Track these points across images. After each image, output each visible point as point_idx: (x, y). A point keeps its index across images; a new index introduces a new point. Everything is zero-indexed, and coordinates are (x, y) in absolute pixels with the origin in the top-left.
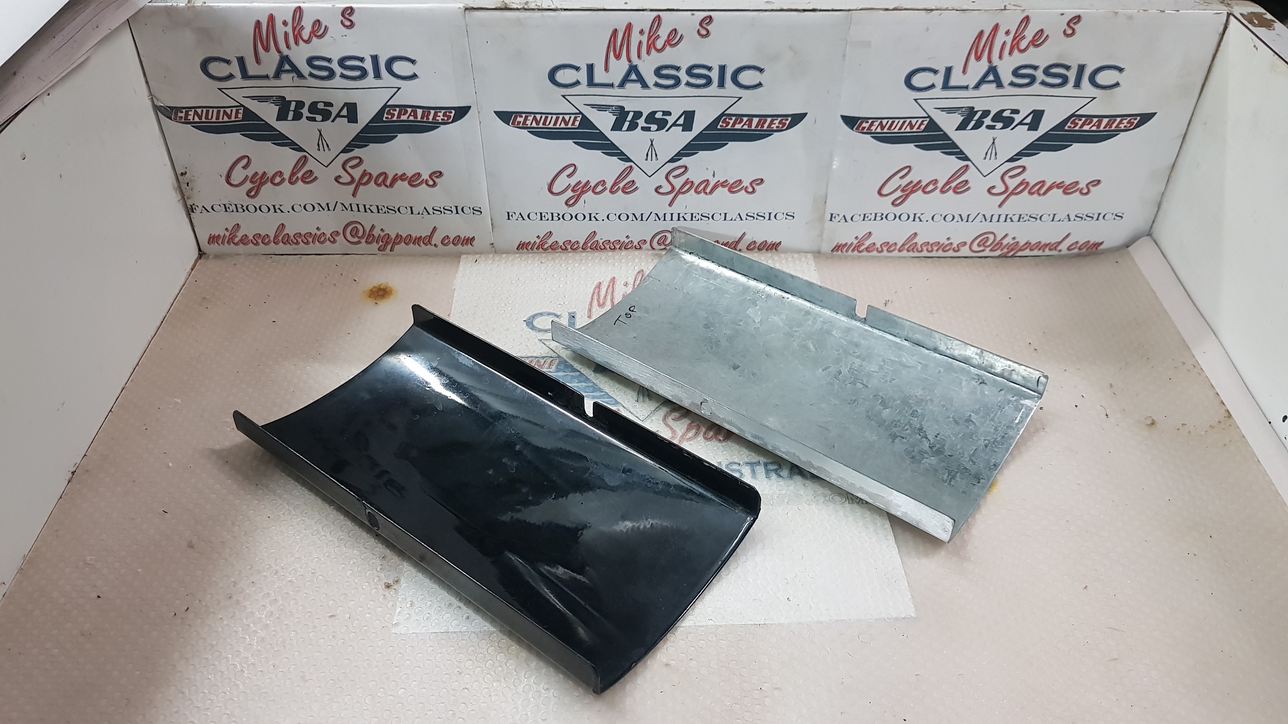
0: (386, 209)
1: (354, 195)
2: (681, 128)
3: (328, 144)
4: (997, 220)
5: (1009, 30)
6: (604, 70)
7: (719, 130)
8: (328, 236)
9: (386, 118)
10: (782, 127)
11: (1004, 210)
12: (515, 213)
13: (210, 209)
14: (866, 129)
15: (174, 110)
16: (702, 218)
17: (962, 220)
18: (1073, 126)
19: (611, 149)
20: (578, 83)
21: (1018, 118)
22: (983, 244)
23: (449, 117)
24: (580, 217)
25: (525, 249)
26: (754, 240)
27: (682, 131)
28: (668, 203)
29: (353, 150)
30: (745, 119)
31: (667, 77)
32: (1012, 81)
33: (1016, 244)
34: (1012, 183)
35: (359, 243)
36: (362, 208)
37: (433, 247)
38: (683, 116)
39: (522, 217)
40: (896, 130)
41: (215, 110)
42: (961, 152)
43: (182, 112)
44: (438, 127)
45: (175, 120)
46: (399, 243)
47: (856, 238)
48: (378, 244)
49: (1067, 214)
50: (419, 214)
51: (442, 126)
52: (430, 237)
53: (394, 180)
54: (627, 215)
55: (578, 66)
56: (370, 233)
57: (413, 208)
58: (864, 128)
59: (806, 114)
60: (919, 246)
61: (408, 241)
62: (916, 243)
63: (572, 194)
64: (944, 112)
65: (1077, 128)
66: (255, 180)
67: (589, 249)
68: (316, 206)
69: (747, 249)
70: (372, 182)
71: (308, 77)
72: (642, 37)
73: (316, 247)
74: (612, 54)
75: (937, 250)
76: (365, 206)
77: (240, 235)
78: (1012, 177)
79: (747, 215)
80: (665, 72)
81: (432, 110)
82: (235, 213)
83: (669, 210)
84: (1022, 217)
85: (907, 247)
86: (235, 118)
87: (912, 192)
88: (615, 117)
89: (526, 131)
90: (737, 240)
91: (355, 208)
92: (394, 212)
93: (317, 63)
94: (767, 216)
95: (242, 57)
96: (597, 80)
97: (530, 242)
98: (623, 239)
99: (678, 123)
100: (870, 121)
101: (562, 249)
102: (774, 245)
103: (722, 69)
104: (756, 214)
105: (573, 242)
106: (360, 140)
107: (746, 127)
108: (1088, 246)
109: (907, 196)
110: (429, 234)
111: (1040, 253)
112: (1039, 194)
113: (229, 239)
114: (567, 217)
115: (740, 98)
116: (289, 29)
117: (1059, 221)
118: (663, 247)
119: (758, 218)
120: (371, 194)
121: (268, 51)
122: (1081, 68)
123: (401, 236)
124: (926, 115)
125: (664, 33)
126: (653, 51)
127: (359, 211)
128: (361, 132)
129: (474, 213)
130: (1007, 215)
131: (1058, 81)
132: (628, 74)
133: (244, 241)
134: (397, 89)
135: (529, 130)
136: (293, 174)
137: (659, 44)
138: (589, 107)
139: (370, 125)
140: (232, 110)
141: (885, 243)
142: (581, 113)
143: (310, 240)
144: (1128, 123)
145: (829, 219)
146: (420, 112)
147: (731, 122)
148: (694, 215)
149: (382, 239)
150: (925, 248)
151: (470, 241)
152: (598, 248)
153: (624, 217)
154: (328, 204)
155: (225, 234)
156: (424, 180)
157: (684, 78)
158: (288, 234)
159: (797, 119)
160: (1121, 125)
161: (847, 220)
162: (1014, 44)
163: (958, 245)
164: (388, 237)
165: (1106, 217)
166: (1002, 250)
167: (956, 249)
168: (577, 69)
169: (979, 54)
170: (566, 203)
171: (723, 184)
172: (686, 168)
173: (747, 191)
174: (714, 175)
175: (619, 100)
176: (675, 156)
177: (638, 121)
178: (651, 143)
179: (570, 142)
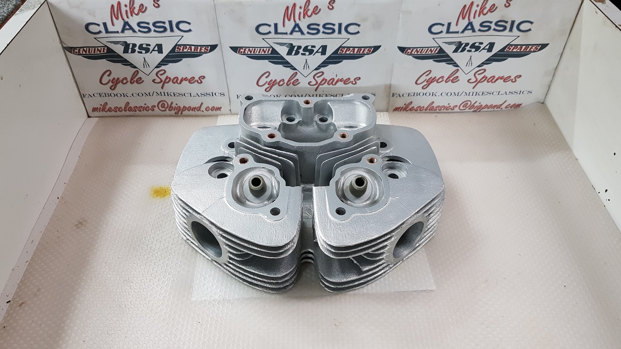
0: (178, 94)
1: (162, 88)
2: (320, 54)
3: (149, 64)
4: (472, 94)
5: (478, 5)
6: (282, 26)
7: (339, 54)
8: (150, 107)
9: (177, 51)
10: (369, 52)
11: (475, 90)
12: (241, 95)
13: (92, 96)
14: (410, 52)
15: (73, 49)
16: (331, 96)
17: (455, 95)
18: (508, 50)
19: (286, 64)
20: (270, 32)
21: (482, 46)
22: (465, 106)
23: (207, 50)
24: (272, 96)
27: (321, 55)
28: (315, 90)
29: (161, 67)
30: (351, 49)
31: (313, 29)
32: (480, 29)
33: (480, 106)
34: (479, 77)
35: (165, 110)
36: (166, 94)
37: (202, 112)
38: (321, 48)
40: (424, 53)
41: (93, 48)
42: (455, 63)
43: (77, 50)
44: (202, 55)
45: (74, 53)
46: (185, 110)
47: (405, 104)
48: (175, 111)
49: (505, 91)
50: (194, 96)
51: (204, 54)
52: (200, 108)
53: (182, 81)
54: (295, 95)
55: (270, 24)
56: (171, 106)
57: (191, 94)
58: (408, 52)
59: (380, 46)
60: (435, 108)
61: (189, 109)
62: (433, 107)
63: (268, 86)
64: (447, 45)
65: (510, 51)
66: (114, 81)
68: (144, 94)
70: (171, 82)
71: (138, 32)
72: (301, 10)
73: (145, 112)
74: (286, 18)
75: (443, 109)
76: (168, 93)
77: (107, 107)
78: (479, 74)
80: (312, 27)
81: (199, 46)
82: (105, 97)
83: (315, 93)
84: (484, 93)
85: (429, 108)
86: (103, 52)
87: (432, 82)
88: (288, 49)
89: (245, 56)
91: (163, 94)
92: (182, 96)
93: (142, 25)
95: (105, 22)
96: (279, 31)
99: (319, 51)
100: (412, 49)
103: (340, 25)
106: (164, 62)
107: (352, 53)
108: (515, 106)
109: (429, 84)
110: (199, 106)
111: (492, 110)
112: (492, 82)
113: (102, 109)
115: (349, 39)
116: (128, 9)
117: (502, 94)
120: (170, 87)
121: (118, 20)
122: (513, 22)
123: (186, 107)
124: (438, 46)
125: (311, 8)
126: (306, 17)
127: (165, 95)
128: (165, 57)
129: (221, 96)
130: (477, 92)
131: (501, 28)
132: (294, 28)
133: (110, 110)
134: (181, 37)
135: (247, 55)
136: (132, 79)
137: (309, 13)
138: (275, 44)
139: (169, 54)
140: (101, 48)
141: (418, 106)
142: (272, 47)
143: (142, 109)
144: (535, 48)
145: (392, 95)
146: (193, 48)
147: (345, 50)
148: (327, 95)
149: (177, 109)
150: (438, 109)
151: (219, 109)
153: (293, 97)
154: (149, 93)
155: (100, 107)
156: (196, 81)
157: (322, 29)
158: (131, 107)
159: (376, 48)
160: (531, 49)
161: (401, 96)
162: (481, 11)
163: (453, 107)
164: (179, 108)
165: (524, 93)
166: (474, 109)
167: (453, 109)
168: (269, 26)
169: (464, 16)
170: (265, 90)
171: (341, 80)
172: (323, 73)
173: (352, 83)
174: (336, 76)
175: (290, 41)
176: (318, 67)
177: (300, 51)
178: (306, 61)
179: (267, 61)
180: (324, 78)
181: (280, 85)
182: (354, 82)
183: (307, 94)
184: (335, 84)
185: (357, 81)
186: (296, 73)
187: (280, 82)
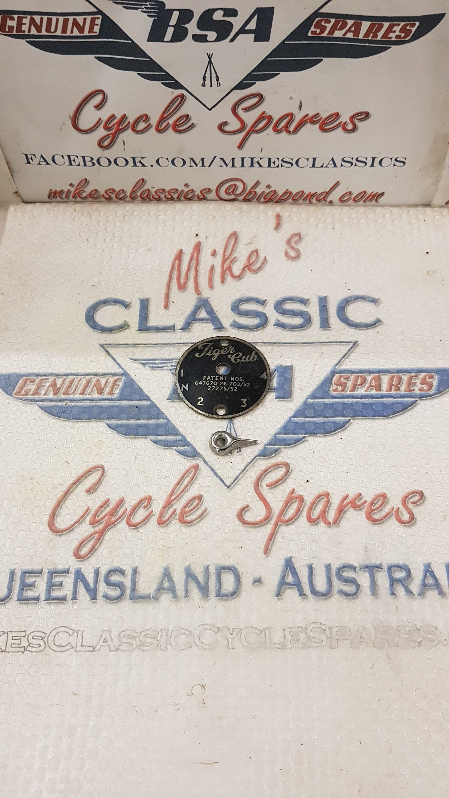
2: (253, 36)
7: (311, 39)
10: (406, 36)
12: (34, 155)
16: (283, 164)
19: (151, 70)
24: (121, 162)
25: (59, 199)
26: (349, 190)
27: (256, 40)
28: (237, 145)
30: (350, 22)
38: (256, 16)
39: (45, 161)
54: (183, 160)
59: (443, 16)
63: (105, 132)
67: (140, 200)
79: (343, 160)
83: (239, 154)
88: (153, 19)
89: (23, 42)
90: (327, 190)
94: (369, 162)
97: (62, 190)
98: (181, 188)
99: (247, 28)
101: (104, 198)
105: (118, 191)
107: (350, 35)
114: (104, 162)
118: (232, 197)
119: (358, 163)
135: (28, 40)
142: (100, 12)
147: (329, 26)
148: (272, 161)
152: (151, 198)
153: (179, 162)
159: (430, 23)
170: (100, 144)
171: (314, 120)
172: (261, 97)
173: (345, 130)
174: (300, 107)
176: (246, 79)
177: (186, 26)
178: (208, 60)
179: (91, 59)
180: (265, 112)
181: (137, 132)
182: (350, 127)
183: (215, 157)
184: (296, 130)
185: (358, 124)
186: (183, 96)
187: (137, 121)
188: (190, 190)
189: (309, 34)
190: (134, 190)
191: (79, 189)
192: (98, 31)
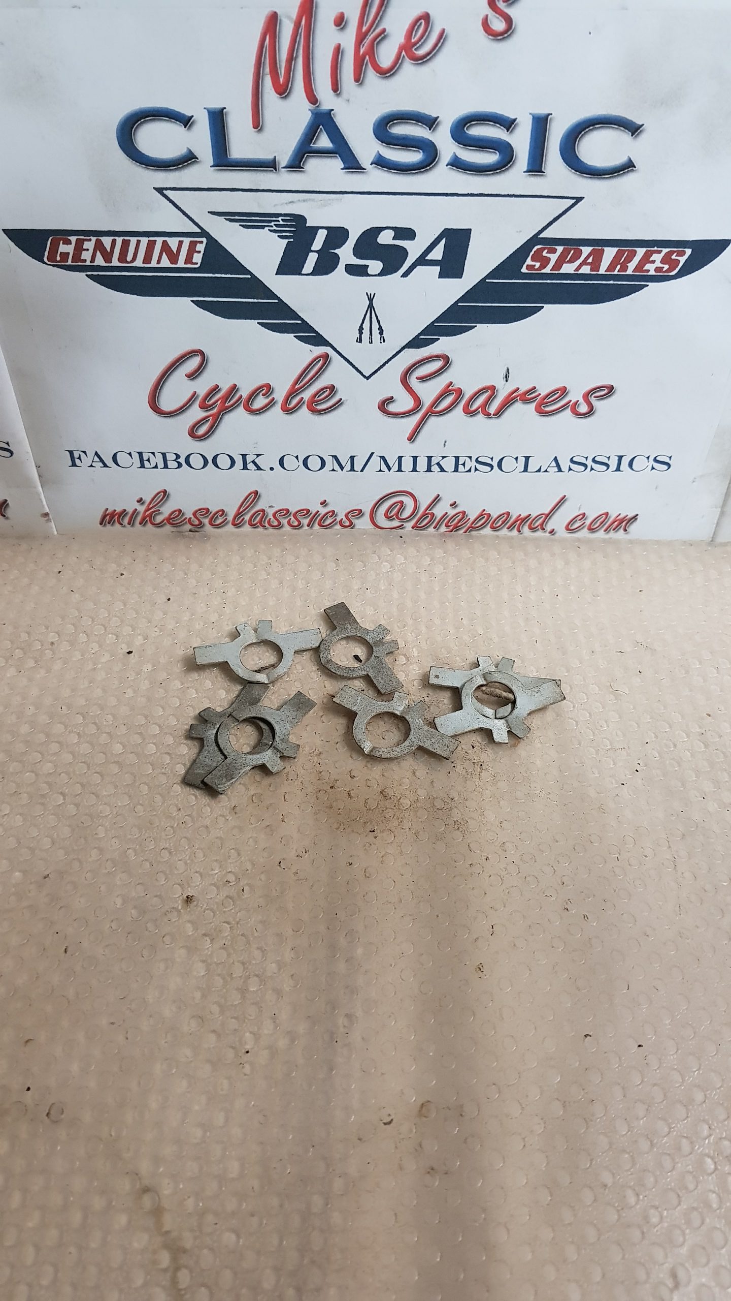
2: (437, 269)
6: (251, 126)
7: (526, 276)
10: (669, 270)
12: (84, 452)
16: (479, 466)
20: (189, 159)
24: (224, 462)
25: (117, 525)
26: (581, 512)
27: (441, 276)
28: (407, 435)
30: (586, 251)
31: (406, 143)
38: (444, 241)
39: (101, 460)
54: (322, 459)
55: (188, 113)
63: (201, 414)
67: (247, 528)
69: (567, 528)
72: (342, 35)
74: (268, 82)
79: (572, 461)
80: (399, 130)
83: (409, 450)
88: (286, 241)
89: (82, 276)
90: (547, 512)
94: (613, 464)
96: (237, 152)
97: (125, 510)
98: (315, 507)
99: (429, 257)
101: (193, 525)
102: (622, 521)
103: (541, 124)
104: (590, 459)
105: (214, 512)
107: (586, 270)
114: (197, 461)
115: (579, 200)
118: (396, 523)
119: (595, 466)
125: (397, 24)
126: (371, 75)
132: (311, 134)
135: (90, 273)
137: (386, 55)
138: (222, 219)
142: (204, 233)
147: (554, 258)
148: (461, 462)
151: (1, 508)
152: (266, 525)
153: (314, 463)
157: (447, 147)
159: (707, 251)
168: (186, 121)
170: (192, 433)
171: (527, 396)
172: (447, 360)
173: (576, 413)
174: (507, 377)
175: (290, 202)
176: (424, 332)
177: (336, 251)
178: (368, 303)
179: (185, 304)
180: (451, 383)
181: (253, 412)
182: (584, 408)
183: (372, 454)
184: (500, 412)
185: (597, 404)
186: (326, 357)
187: (253, 395)
188: (330, 512)
189: (524, 270)
190: (241, 510)
191: (152, 508)
192: (199, 262)
